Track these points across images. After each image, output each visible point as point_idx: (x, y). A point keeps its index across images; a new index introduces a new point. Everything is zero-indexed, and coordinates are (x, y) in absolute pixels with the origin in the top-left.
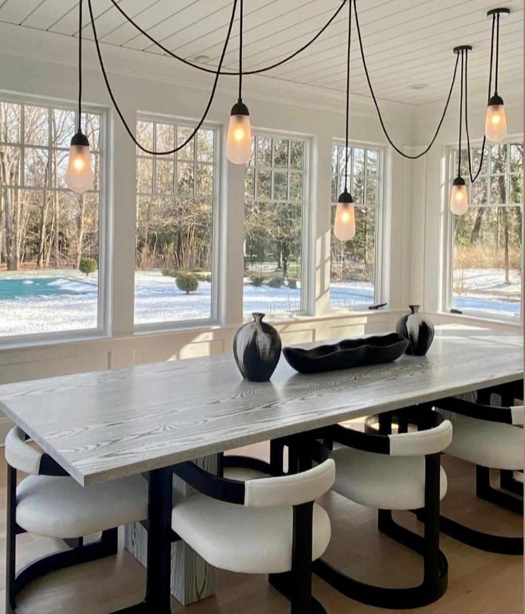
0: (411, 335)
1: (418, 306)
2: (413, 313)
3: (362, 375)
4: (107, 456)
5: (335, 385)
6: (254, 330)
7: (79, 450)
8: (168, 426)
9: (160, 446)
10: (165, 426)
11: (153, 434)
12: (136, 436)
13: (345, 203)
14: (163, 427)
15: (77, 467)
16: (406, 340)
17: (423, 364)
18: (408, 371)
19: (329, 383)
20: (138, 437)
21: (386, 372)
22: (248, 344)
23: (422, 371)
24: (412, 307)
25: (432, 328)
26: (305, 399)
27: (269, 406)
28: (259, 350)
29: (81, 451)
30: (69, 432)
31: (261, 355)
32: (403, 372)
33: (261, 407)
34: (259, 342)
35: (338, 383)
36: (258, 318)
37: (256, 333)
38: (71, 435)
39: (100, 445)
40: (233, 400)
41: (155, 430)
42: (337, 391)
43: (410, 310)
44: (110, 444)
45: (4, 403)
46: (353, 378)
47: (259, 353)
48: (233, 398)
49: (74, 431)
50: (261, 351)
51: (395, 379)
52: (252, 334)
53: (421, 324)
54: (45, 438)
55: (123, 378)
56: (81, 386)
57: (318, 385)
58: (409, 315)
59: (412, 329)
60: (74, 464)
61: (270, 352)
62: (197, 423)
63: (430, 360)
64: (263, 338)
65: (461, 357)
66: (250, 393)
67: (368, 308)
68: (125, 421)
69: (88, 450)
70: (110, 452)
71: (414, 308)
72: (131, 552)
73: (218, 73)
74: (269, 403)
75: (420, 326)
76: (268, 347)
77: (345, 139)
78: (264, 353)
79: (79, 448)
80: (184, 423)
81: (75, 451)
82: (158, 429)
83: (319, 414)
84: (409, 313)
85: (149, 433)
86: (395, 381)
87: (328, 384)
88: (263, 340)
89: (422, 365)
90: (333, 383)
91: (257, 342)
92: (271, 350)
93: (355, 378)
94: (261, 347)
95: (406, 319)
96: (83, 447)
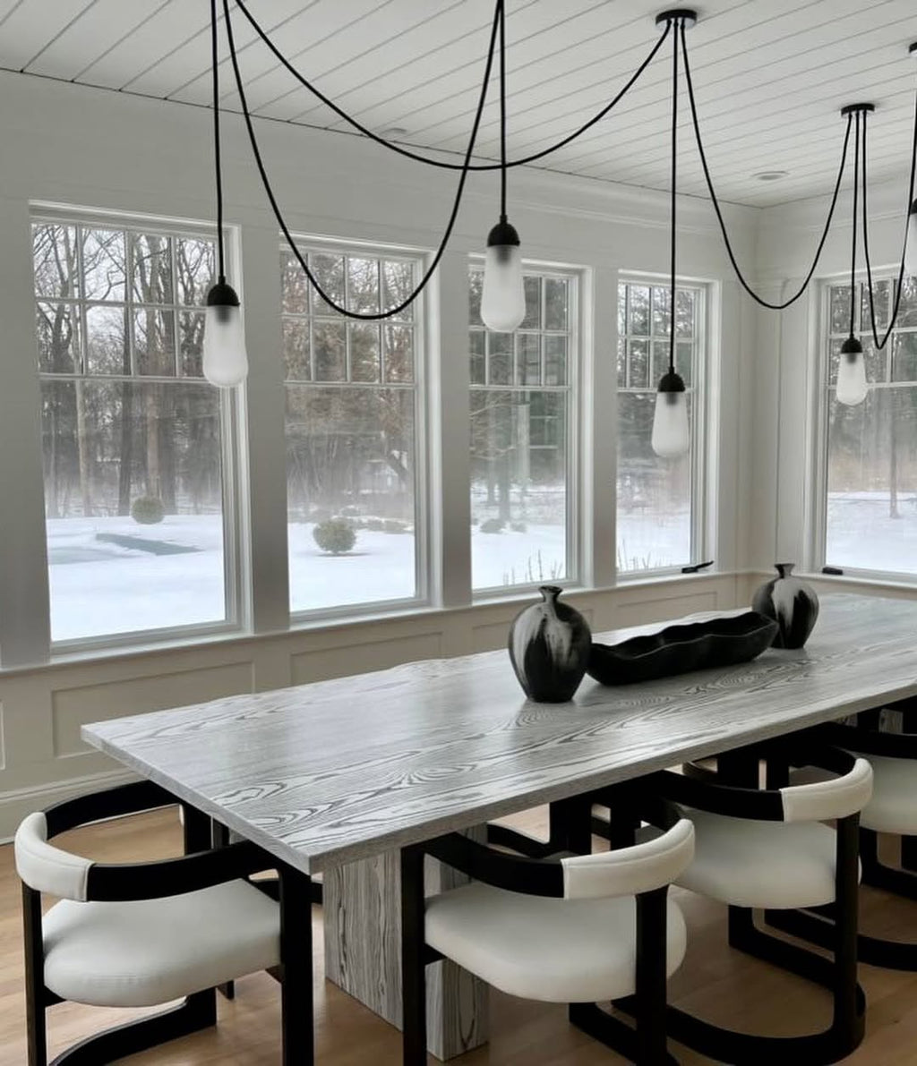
0: (780, 614)
1: (791, 566)
2: (782, 576)
3: (707, 683)
4: (332, 826)
5: (668, 703)
6: (542, 617)
7: (284, 819)
8: (415, 776)
9: (414, 807)
10: (410, 777)
11: (395, 789)
12: (370, 794)
13: (671, 393)
14: (407, 777)
15: (292, 845)
16: (773, 623)
17: (804, 662)
18: (781, 675)
19: (657, 700)
20: (371, 796)
21: (747, 677)
22: (532, 640)
23: (805, 673)
24: (780, 568)
25: (814, 601)
26: (625, 725)
27: (570, 740)
28: (550, 651)
29: (288, 819)
30: (256, 792)
31: (554, 658)
32: (774, 677)
33: (557, 741)
34: (551, 636)
35: (671, 699)
36: (549, 596)
37: (544, 622)
38: (260, 796)
39: (316, 810)
40: (505, 732)
41: (394, 785)
42: (674, 712)
43: (777, 572)
44: (331, 807)
45: (125, 749)
46: (694, 690)
47: (551, 654)
48: (504, 729)
49: (262, 790)
50: (554, 652)
51: (763, 688)
52: (538, 623)
53: (797, 595)
54: (219, 802)
55: (309, 703)
56: (243, 718)
57: (639, 702)
58: (775, 581)
59: (781, 603)
60: (285, 841)
61: (570, 654)
62: (461, 770)
63: (811, 655)
64: (557, 629)
65: (862, 649)
66: (529, 719)
67: (681, 571)
68: (339, 772)
69: (299, 818)
70: (336, 821)
71: (785, 568)
72: (340, 984)
73: (466, 168)
74: (567, 734)
75: (795, 599)
76: (566, 645)
77: (670, 276)
78: (559, 655)
79: (284, 816)
80: (440, 770)
81: (278, 821)
82: (400, 783)
83: (656, 749)
84: (774, 578)
85: (389, 789)
86: (763, 691)
87: (654, 701)
88: (558, 635)
89: (803, 664)
90: (663, 699)
91: (546, 635)
92: (571, 649)
93: (698, 689)
94: (553, 646)
95: (771, 587)
96: (289, 814)
